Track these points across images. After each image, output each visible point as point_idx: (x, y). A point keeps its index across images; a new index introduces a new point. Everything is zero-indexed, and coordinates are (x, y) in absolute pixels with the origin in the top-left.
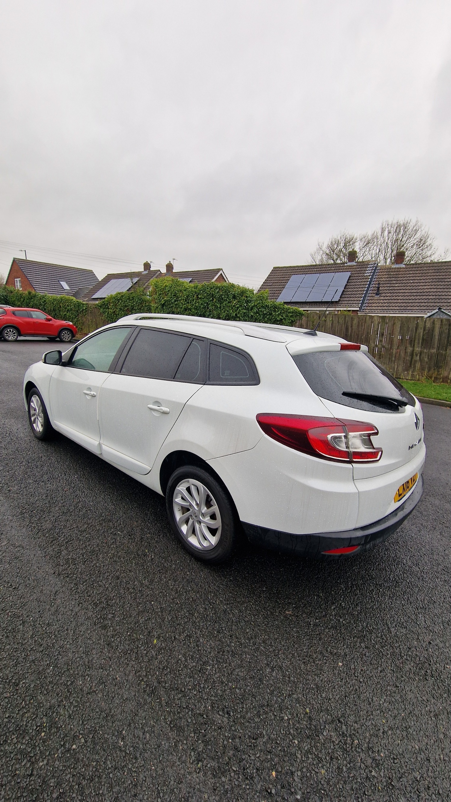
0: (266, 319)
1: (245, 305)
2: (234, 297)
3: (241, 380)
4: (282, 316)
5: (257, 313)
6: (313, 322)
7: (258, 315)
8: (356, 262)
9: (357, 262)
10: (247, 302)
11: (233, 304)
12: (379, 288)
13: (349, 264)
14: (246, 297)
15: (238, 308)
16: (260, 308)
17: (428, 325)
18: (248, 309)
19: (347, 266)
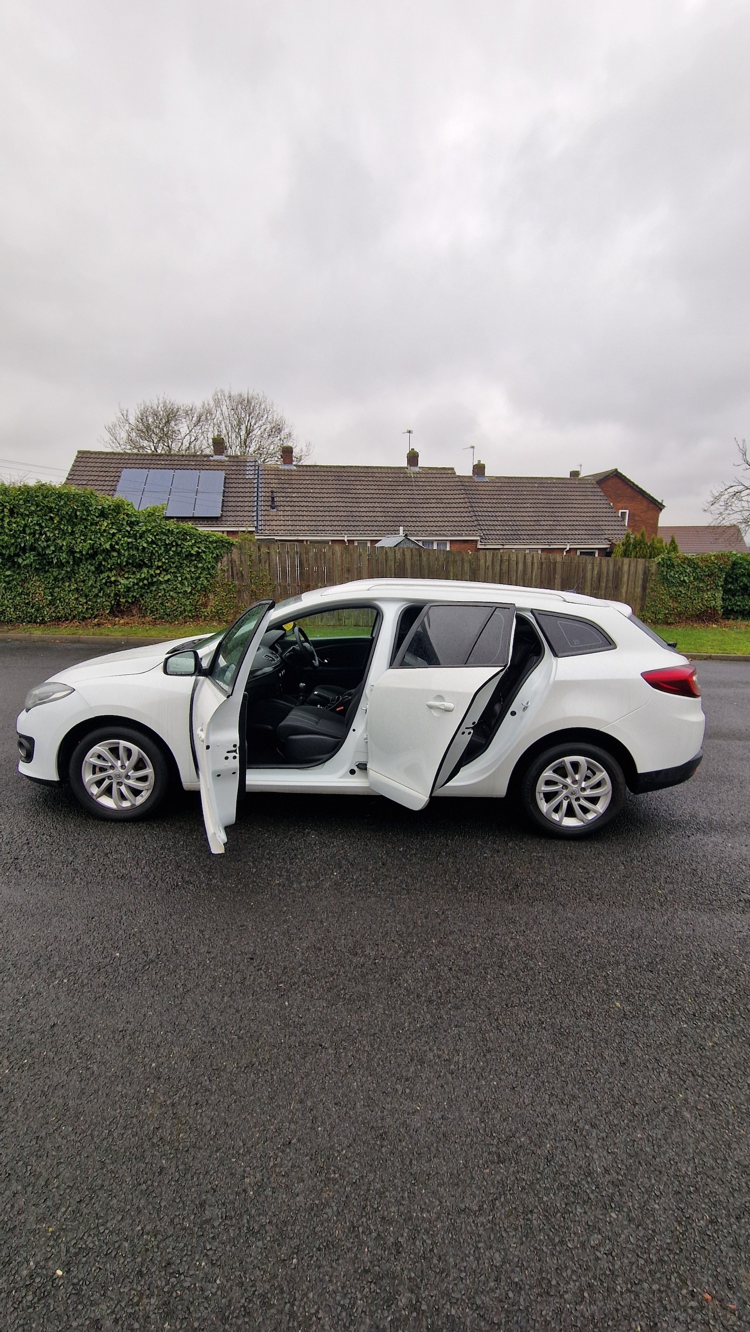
0: (171, 553)
1: (128, 529)
2: (103, 514)
3: (596, 647)
4: (199, 548)
5: (153, 542)
6: (250, 556)
7: (154, 546)
8: (227, 456)
9: (230, 457)
10: (131, 524)
11: (103, 528)
12: (273, 498)
13: (216, 457)
14: (128, 515)
15: (114, 534)
16: (157, 535)
17: (398, 556)
18: (135, 536)
19: (214, 461)
